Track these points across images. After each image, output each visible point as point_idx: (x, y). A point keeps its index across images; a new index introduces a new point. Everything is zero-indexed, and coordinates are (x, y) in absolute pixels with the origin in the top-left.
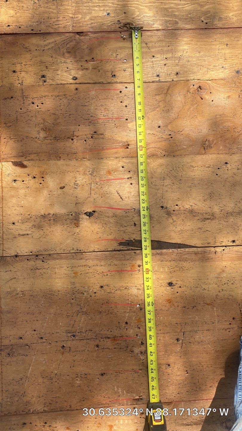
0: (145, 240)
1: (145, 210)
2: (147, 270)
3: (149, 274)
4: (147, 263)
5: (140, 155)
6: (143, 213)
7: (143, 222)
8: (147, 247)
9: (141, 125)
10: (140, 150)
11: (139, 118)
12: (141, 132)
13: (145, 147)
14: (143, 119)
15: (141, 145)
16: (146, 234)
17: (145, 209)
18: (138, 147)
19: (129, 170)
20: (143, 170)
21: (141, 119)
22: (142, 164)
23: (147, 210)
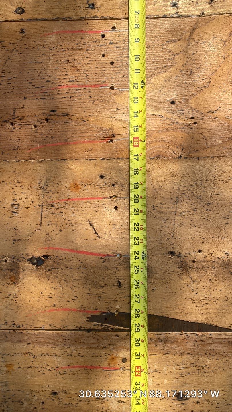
0: (138, 313)
1: (138, 258)
2: (138, 370)
3: (140, 376)
4: (138, 357)
5: (134, 155)
6: (134, 264)
7: (135, 281)
8: (140, 327)
9: (137, 98)
10: (134, 146)
11: (136, 85)
12: (137, 112)
13: (144, 141)
14: (142, 87)
15: (136, 136)
16: (139, 302)
17: (140, 256)
18: (131, 139)
19: (112, 183)
20: (138, 183)
21: (140, 86)
22: (136, 173)
23: (143, 258)
